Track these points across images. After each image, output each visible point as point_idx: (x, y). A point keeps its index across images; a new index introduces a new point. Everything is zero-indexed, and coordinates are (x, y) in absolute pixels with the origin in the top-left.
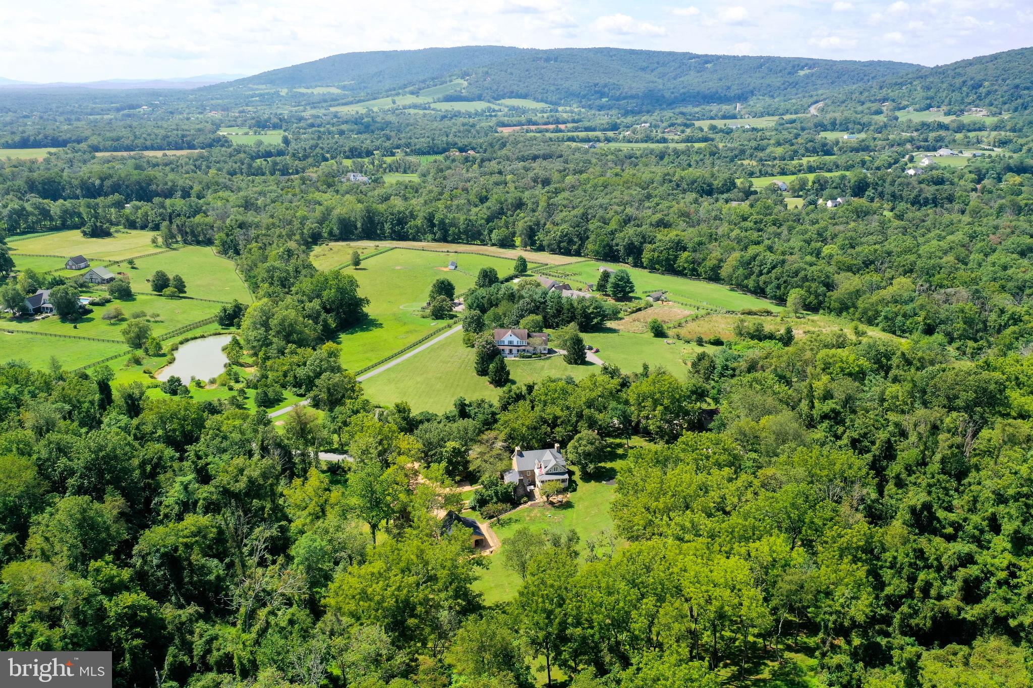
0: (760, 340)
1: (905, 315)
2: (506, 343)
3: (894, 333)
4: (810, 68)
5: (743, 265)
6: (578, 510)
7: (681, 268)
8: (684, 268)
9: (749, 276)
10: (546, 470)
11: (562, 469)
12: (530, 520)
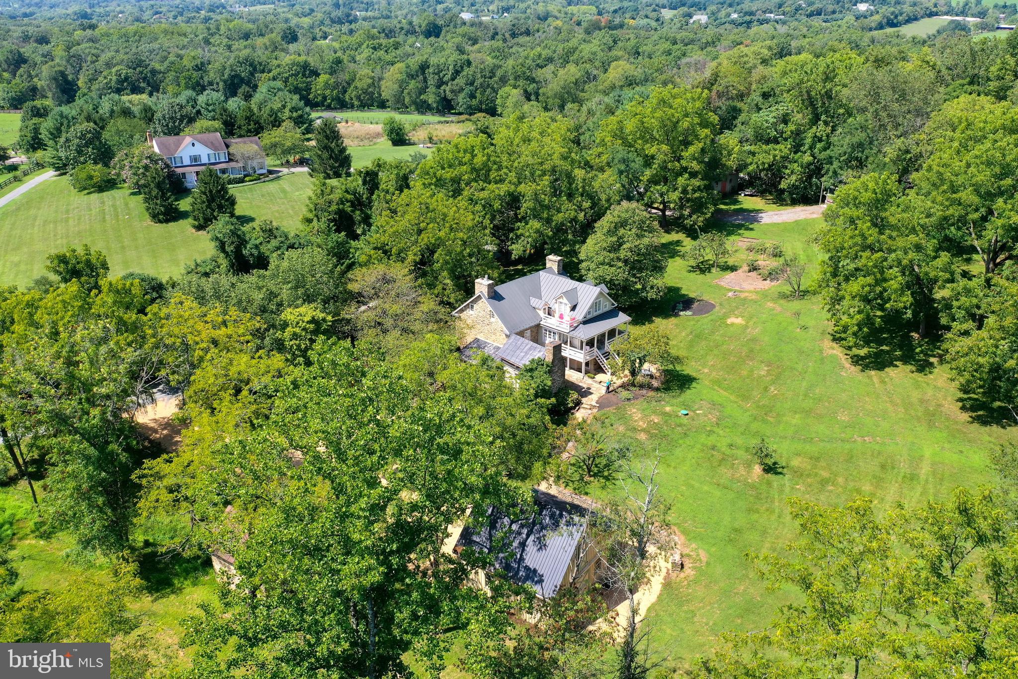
2: (187, 162)
5: (412, 76)
6: (717, 382)
7: (320, 98)
8: (325, 98)
9: (423, 91)
10: (580, 314)
11: (607, 305)
12: (652, 436)
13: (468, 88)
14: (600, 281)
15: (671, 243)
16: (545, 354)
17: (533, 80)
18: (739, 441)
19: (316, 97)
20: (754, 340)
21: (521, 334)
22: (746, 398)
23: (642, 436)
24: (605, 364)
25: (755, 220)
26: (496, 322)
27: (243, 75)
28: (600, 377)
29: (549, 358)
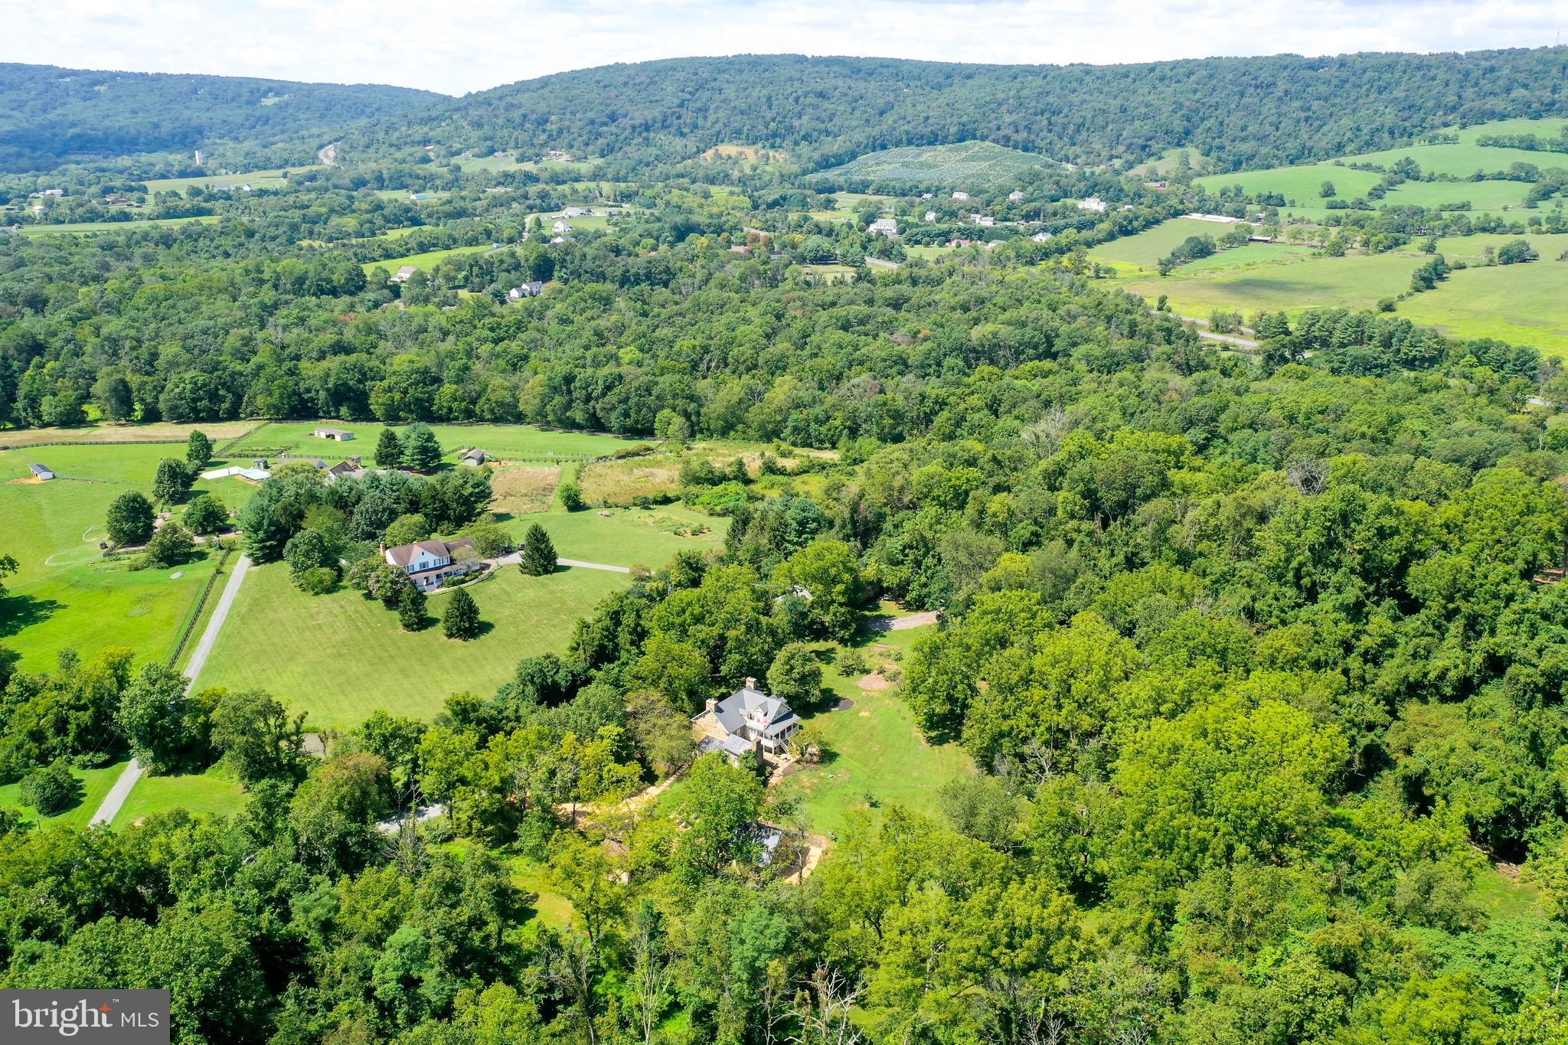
0: (714, 484)
1: (817, 420)
2: (417, 569)
3: (810, 446)
4: (277, 94)
5: (555, 389)
6: (850, 756)
7: (445, 410)
8: (450, 410)
9: (568, 406)
10: (770, 718)
11: (786, 710)
12: (813, 791)
13: (621, 408)
14: (781, 694)
15: (828, 651)
16: (751, 746)
17: (692, 398)
18: (859, 791)
19: (440, 408)
20: (874, 728)
21: (735, 733)
22: (865, 765)
23: (808, 791)
24: (786, 748)
25: (887, 628)
26: (720, 725)
27: (351, 383)
28: (783, 756)
29: (754, 749)
